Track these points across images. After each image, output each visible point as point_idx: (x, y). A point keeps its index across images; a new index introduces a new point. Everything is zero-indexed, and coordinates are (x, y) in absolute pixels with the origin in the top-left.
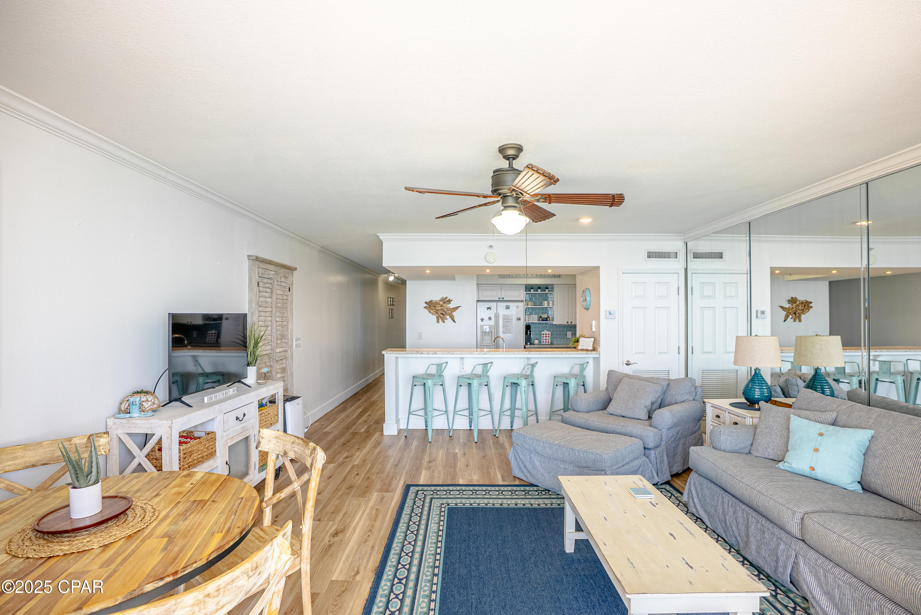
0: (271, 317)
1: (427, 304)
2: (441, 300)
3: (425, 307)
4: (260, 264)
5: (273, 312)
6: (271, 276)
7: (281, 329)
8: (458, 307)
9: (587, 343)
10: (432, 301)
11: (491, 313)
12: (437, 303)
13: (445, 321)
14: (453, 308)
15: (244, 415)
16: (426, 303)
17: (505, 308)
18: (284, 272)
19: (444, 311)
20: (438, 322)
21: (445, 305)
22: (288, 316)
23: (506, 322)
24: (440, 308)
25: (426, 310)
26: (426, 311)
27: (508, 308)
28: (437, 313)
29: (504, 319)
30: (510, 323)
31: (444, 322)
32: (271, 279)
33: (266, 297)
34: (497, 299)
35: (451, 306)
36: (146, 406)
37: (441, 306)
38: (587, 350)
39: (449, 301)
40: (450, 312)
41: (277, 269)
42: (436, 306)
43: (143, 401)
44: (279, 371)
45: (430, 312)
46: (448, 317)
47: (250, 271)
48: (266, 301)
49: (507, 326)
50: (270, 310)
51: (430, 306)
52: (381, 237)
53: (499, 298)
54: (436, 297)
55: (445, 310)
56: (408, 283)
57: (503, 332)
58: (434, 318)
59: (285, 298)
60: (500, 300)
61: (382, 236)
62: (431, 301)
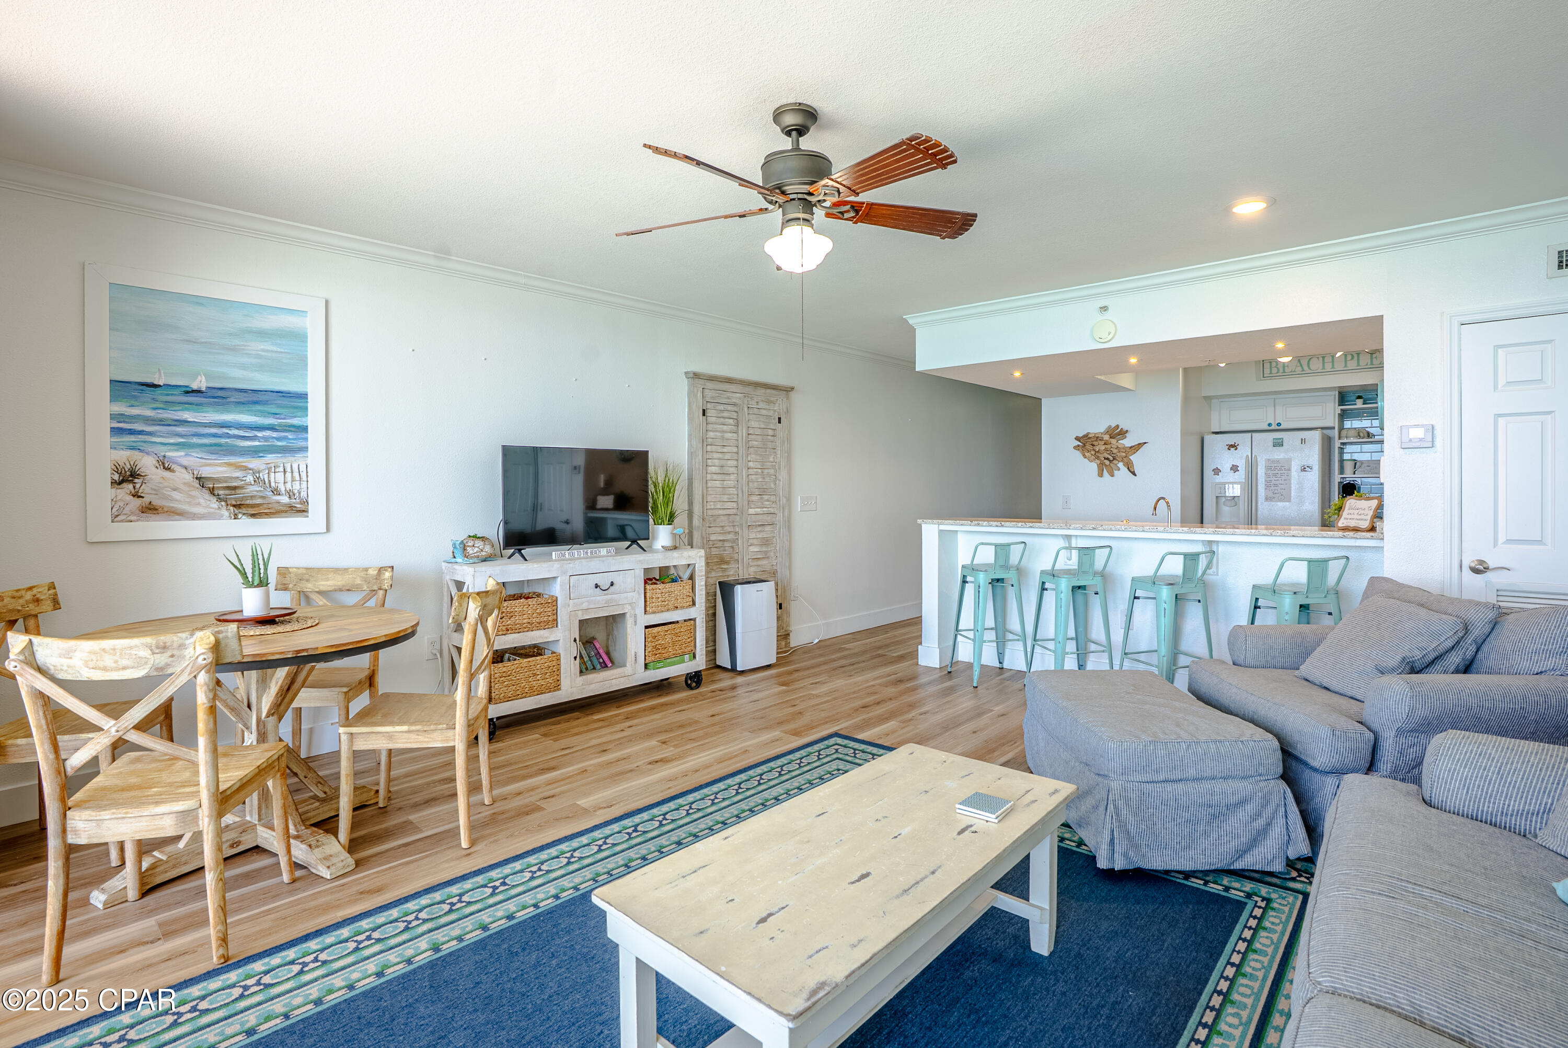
0: (737, 460)
1: (1080, 441)
2: (1107, 432)
3: (1075, 448)
4: (707, 384)
5: (740, 454)
6: (734, 400)
7: (760, 480)
8: (1141, 445)
9: (1361, 512)
10: (1088, 433)
11: (1239, 458)
12: (1097, 438)
13: (1116, 472)
14: (1131, 448)
15: (612, 584)
16: (1077, 439)
17: (1271, 444)
18: (765, 393)
19: (1111, 453)
20: (1101, 475)
21: (1113, 441)
22: (778, 461)
23: (1275, 475)
24: (1103, 448)
25: (1078, 452)
26: (1078, 454)
27: (1278, 444)
28: (1098, 458)
29: (1268, 468)
30: (1283, 478)
31: (1112, 476)
32: (735, 405)
33: (723, 432)
34: (1266, 427)
35: (1127, 442)
36: (471, 552)
37: (1105, 444)
38: (1356, 530)
39: (1123, 433)
40: (1124, 454)
41: (748, 389)
42: (1095, 443)
43: (469, 546)
44: (755, 542)
45: (1085, 457)
46: (1121, 465)
47: (691, 394)
48: (722, 437)
49: (1276, 485)
50: (735, 450)
51: (1086, 443)
52: (911, 322)
53: (1270, 425)
54: (1098, 427)
55: (1115, 451)
56: (1044, 401)
57: (1267, 499)
58: (1094, 466)
59: (771, 432)
60: (1273, 427)
61: (912, 320)
62: (1086, 436)
